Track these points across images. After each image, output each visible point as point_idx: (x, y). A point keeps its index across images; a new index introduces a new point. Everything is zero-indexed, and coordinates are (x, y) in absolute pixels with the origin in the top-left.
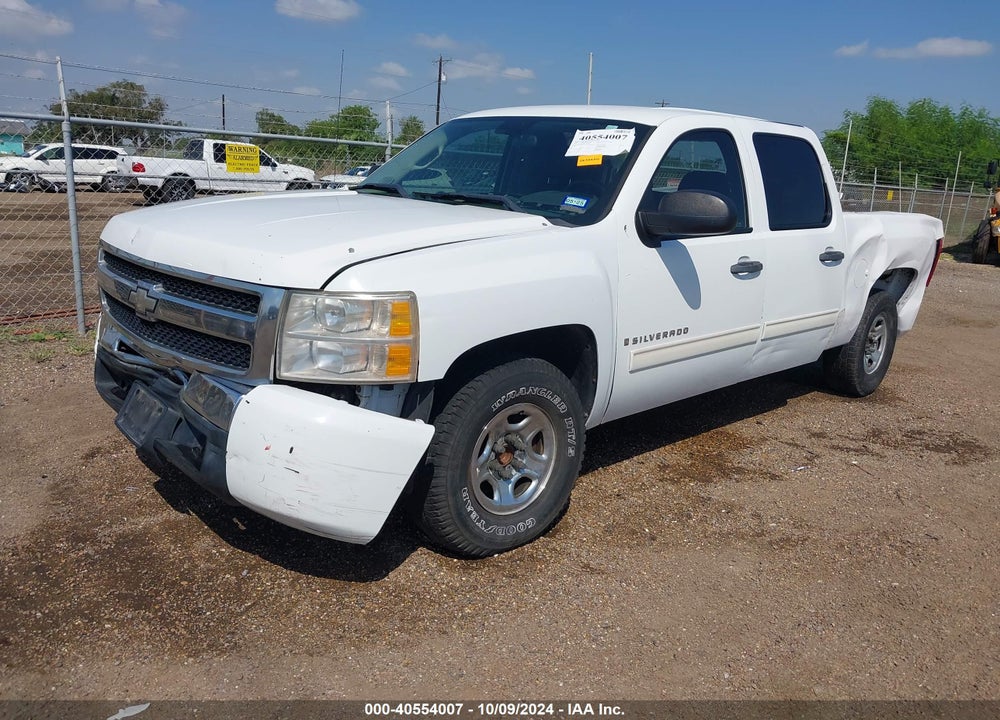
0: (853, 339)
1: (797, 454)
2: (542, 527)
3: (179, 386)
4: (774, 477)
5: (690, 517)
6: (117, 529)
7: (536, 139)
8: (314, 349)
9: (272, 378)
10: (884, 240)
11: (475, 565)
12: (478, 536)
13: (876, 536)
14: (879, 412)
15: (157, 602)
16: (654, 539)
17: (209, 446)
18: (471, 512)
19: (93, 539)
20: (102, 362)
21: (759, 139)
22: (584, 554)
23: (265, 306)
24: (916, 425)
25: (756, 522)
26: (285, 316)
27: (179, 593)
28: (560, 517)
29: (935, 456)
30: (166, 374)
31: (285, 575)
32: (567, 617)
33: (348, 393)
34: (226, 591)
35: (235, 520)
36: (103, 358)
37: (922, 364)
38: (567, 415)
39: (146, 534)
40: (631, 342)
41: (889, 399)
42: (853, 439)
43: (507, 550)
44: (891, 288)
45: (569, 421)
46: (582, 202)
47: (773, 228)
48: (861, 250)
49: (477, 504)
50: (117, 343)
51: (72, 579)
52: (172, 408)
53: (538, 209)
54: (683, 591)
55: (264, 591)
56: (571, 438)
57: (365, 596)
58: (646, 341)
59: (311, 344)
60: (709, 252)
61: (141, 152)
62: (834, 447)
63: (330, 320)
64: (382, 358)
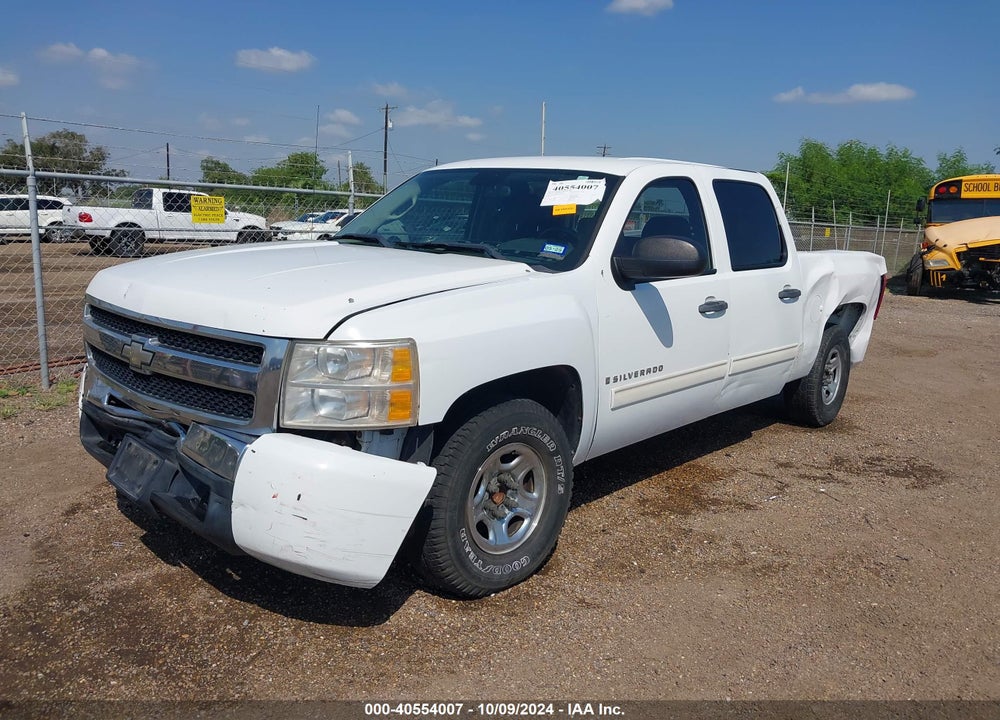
0: (811, 371)
1: (767, 483)
2: (536, 565)
3: (174, 438)
4: (749, 507)
5: (675, 550)
6: (109, 585)
7: (509, 190)
8: (315, 397)
9: (275, 427)
10: (835, 277)
11: (473, 605)
12: (476, 576)
13: (851, 560)
14: (840, 441)
15: (161, 657)
16: (643, 571)
17: (213, 496)
18: (469, 552)
19: (86, 596)
20: (89, 417)
21: (719, 185)
22: (578, 589)
23: (267, 357)
24: (875, 453)
25: (737, 550)
26: (289, 365)
27: (182, 647)
28: (550, 555)
29: (896, 481)
30: (159, 426)
31: (288, 624)
32: (569, 651)
33: (350, 439)
34: (230, 642)
35: (229, 571)
36: (89, 412)
37: (873, 394)
38: (556, 453)
39: (139, 589)
40: (612, 380)
41: (847, 428)
42: (818, 468)
43: (503, 589)
44: (843, 322)
45: (558, 459)
46: (560, 249)
47: (736, 268)
48: (815, 287)
49: (474, 544)
50: (107, 397)
51: (70, 638)
52: (169, 459)
53: (516, 255)
54: (677, 621)
55: (268, 640)
56: (560, 476)
57: (368, 640)
58: (625, 379)
59: (313, 391)
60: (679, 293)
61: (84, 201)
62: (801, 476)
63: (331, 369)
64: (383, 403)
